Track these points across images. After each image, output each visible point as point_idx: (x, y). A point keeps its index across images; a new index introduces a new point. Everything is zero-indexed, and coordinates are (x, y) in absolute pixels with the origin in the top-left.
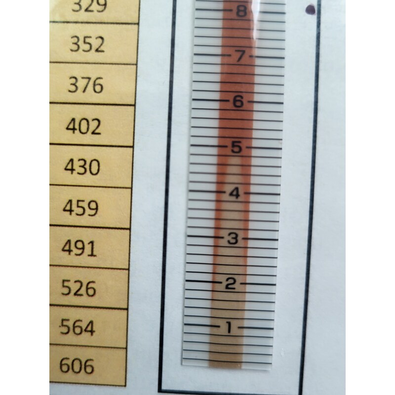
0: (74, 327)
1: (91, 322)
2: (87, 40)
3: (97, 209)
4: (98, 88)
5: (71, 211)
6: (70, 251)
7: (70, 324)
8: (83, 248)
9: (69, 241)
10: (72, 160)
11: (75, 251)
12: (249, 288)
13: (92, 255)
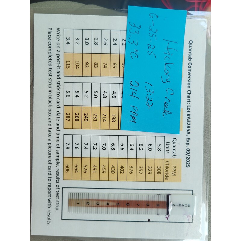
0: (77, 168)
1: (78, 172)
2: (141, 170)
3: (104, 173)
4: (131, 173)
5: (103, 167)
6: (94, 167)
7: (77, 167)
8: (95, 170)
9: (96, 167)
10: (114, 167)
11: (94, 168)
12: (87, 207)
13: (93, 172)
